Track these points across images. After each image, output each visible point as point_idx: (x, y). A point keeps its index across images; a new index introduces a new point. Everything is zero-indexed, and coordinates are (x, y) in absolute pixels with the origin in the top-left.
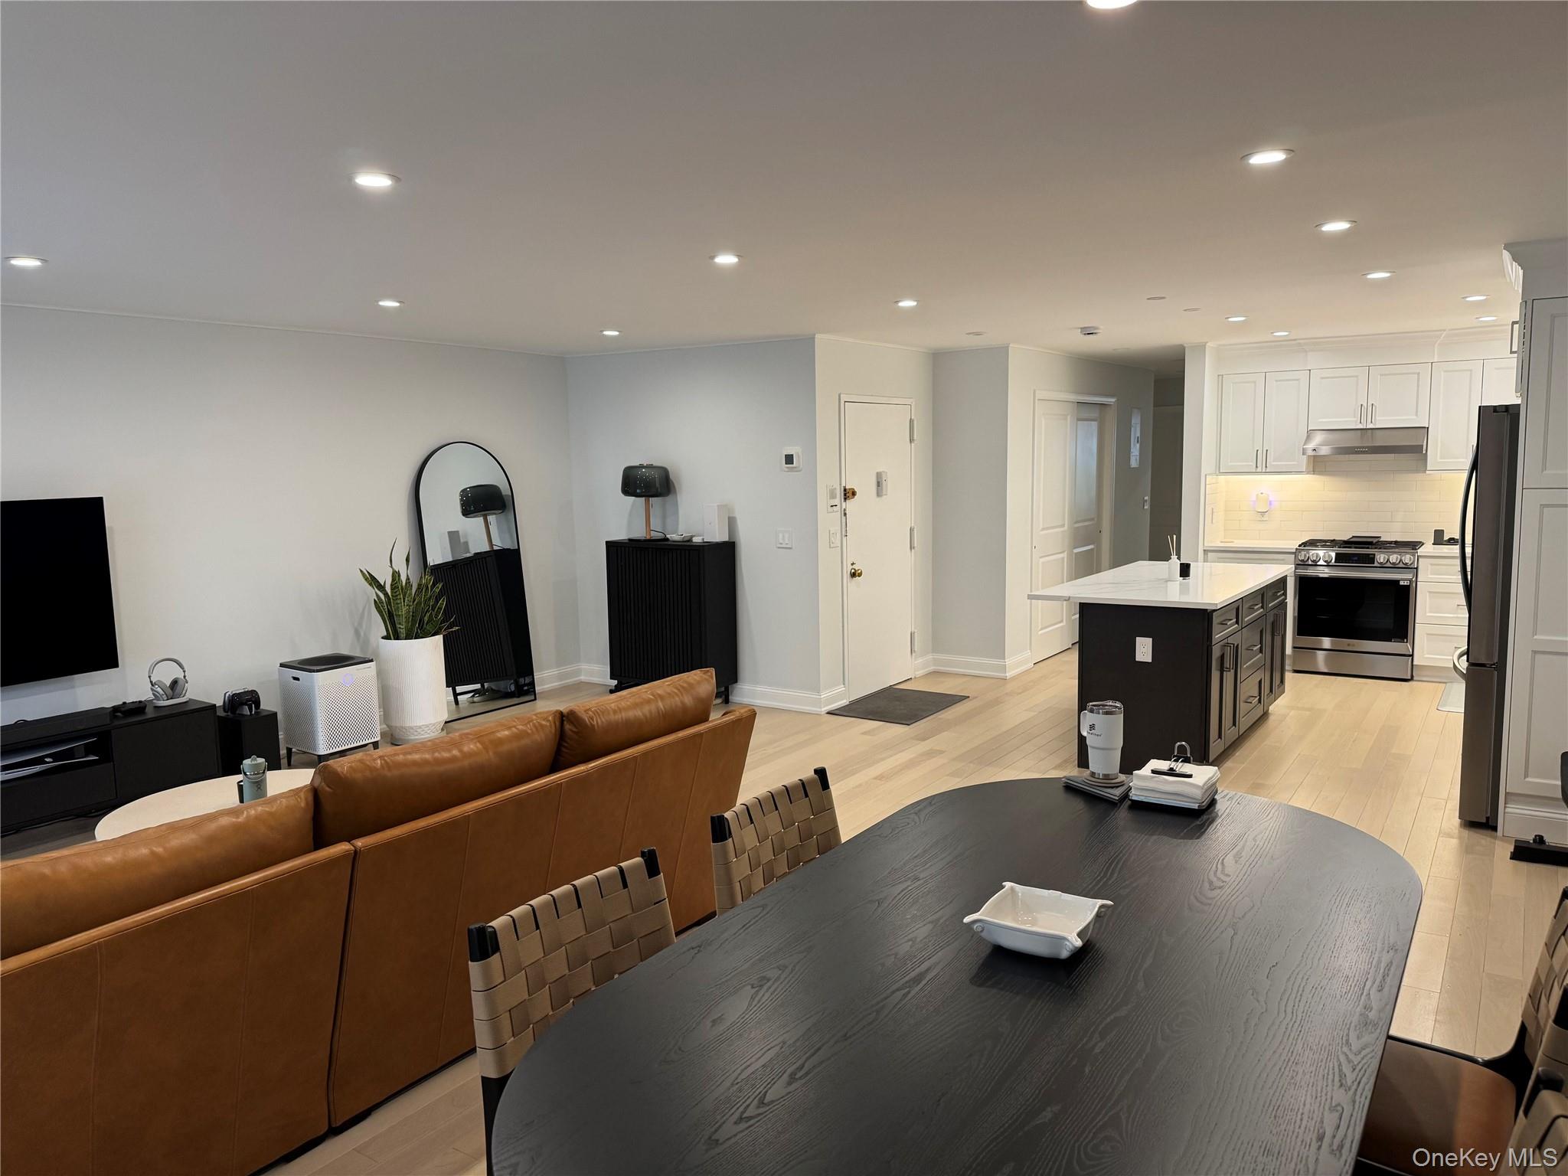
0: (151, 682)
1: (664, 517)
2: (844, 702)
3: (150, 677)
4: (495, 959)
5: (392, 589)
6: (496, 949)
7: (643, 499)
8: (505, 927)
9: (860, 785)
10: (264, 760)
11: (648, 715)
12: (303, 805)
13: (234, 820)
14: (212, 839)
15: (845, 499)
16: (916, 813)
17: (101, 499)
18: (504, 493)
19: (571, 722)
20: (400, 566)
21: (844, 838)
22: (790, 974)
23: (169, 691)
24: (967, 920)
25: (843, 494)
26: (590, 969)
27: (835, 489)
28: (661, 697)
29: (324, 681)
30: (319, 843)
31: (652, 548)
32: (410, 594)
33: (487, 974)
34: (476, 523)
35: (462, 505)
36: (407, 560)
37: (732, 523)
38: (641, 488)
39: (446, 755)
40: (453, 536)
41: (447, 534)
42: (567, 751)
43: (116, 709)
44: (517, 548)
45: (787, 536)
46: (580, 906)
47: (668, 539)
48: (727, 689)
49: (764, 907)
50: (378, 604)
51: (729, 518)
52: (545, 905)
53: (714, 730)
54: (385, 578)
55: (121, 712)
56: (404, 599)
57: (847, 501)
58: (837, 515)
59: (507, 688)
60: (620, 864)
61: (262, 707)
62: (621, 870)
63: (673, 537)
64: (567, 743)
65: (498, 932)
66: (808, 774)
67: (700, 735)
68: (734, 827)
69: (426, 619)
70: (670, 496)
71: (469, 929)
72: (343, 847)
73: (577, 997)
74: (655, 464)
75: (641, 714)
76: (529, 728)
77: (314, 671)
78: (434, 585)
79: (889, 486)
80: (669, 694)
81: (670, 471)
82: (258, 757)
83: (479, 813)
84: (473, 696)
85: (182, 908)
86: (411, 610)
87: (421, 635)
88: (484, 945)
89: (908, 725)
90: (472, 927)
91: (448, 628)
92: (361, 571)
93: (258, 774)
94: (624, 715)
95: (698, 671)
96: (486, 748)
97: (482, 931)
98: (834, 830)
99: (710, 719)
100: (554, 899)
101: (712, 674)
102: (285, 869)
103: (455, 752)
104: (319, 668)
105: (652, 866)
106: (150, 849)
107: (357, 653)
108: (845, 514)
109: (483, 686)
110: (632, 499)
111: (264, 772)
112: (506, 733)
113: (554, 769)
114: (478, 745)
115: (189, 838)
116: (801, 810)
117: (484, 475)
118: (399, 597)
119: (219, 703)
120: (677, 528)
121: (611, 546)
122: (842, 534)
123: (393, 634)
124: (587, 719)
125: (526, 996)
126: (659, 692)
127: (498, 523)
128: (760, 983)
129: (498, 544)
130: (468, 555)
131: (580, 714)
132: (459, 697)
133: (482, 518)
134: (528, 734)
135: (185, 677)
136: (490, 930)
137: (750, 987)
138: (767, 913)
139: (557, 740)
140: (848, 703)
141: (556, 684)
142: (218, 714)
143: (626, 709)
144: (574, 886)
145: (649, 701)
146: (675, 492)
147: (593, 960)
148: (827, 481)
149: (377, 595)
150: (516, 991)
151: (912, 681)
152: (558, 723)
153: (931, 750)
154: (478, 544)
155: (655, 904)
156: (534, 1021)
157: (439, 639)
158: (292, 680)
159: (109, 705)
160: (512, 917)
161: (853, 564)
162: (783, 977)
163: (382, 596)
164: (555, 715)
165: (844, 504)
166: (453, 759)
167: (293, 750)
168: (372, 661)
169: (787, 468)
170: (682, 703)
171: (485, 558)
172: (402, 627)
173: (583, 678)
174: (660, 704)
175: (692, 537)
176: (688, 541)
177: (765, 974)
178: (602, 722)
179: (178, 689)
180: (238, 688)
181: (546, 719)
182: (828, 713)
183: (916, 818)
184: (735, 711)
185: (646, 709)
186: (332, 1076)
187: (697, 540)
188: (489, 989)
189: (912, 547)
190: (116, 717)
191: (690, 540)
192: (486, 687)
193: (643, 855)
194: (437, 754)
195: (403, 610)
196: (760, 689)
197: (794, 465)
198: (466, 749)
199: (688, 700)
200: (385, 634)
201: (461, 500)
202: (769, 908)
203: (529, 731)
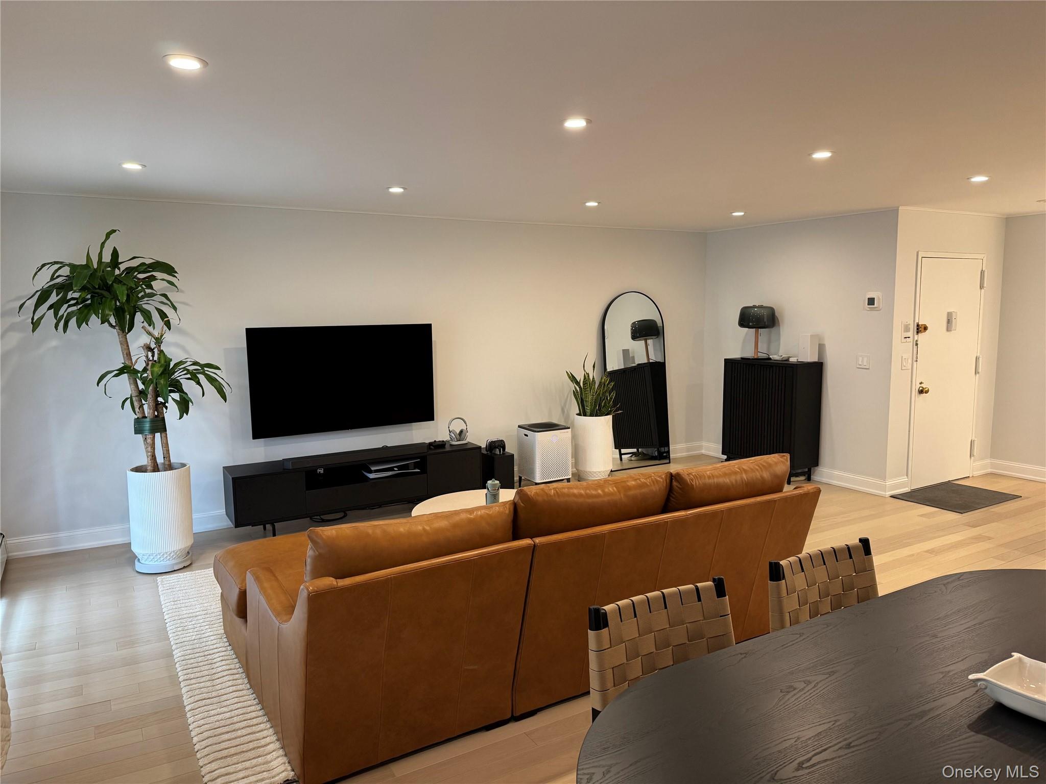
0: (449, 430)
1: (769, 342)
2: (906, 490)
3: (449, 427)
4: (605, 631)
5: (583, 384)
6: (606, 625)
7: (754, 329)
8: (613, 611)
9: (913, 555)
10: (498, 482)
11: (734, 481)
12: (507, 512)
13: (469, 516)
14: (455, 526)
15: (918, 333)
16: (944, 585)
17: (431, 324)
18: (659, 325)
19: (677, 481)
20: (589, 369)
21: (881, 593)
22: (813, 688)
23: (458, 437)
24: (971, 677)
25: (916, 329)
26: (671, 651)
27: (909, 324)
28: (745, 471)
29: (542, 438)
30: (516, 536)
31: (758, 365)
32: (594, 388)
33: (599, 641)
34: (640, 344)
35: (632, 333)
36: (594, 367)
37: (821, 348)
38: (752, 322)
39: (594, 492)
40: (626, 352)
41: (622, 352)
42: (674, 500)
43: (430, 444)
44: (663, 361)
45: (865, 359)
46: (666, 608)
47: (770, 359)
48: (810, 470)
49: (801, 635)
50: (575, 394)
51: (819, 344)
52: (641, 602)
53: (786, 499)
54: (580, 377)
55: (432, 446)
56: (590, 391)
57: (919, 334)
58: (910, 344)
59: (653, 453)
60: (697, 584)
61: (506, 450)
62: (697, 588)
63: (775, 357)
64: (674, 494)
65: (608, 614)
66: (854, 541)
67: (774, 501)
68: (787, 572)
69: (603, 404)
70: (774, 328)
71: (589, 608)
72: (527, 542)
73: (661, 669)
74: (764, 305)
75: (728, 481)
76: (648, 481)
77: (536, 432)
78: (609, 383)
79: (958, 323)
80: (752, 469)
81: (775, 309)
82: (496, 480)
83: (612, 532)
84: (631, 456)
85: (438, 564)
86: (594, 398)
87: (599, 415)
88: (599, 621)
89: (962, 513)
90: (592, 607)
91: (616, 411)
92: (567, 372)
93: (495, 490)
94: (716, 480)
95: (776, 455)
96: (619, 491)
97: (597, 611)
98: (873, 586)
99: (784, 491)
100: (648, 599)
101: (787, 458)
102: (494, 550)
103: (600, 491)
104: (539, 430)
105: (720, 589)
106: (423, 527)
107: (562, 423)
108: (917, 344)
109: (638, 450)
110: (746, 329)
111: (498, 489)
112: (633, 483)
113: (665, 510)
114: (615, 488)
115: (443, 524)
116: (845, 568)
117: (647, 313)
118: (587, 390)
119: (483, 446)
120: (779, 350)
121: (728, 362)
122: (913, 358)
123: (583, 413)
124: (688, 480)
125: (625, 661)
126: (744, 467)
127: (654, 345)
128: (788, 690)
129: (653, 358)
130: (634, 365)
131: (683, 476)
132: (623, 456)
133: (644, 341)
134: (647, 485)
135: (467, 429)
136: (602, 611)
137: (779, 691)
138: (803, 640)
139: (667, 492)
140: (910, 491)
141: (684, 454)
142: (482, 452)
143: (717, 477)
144: (663, 593)
145: (735, 473)
146: (779, 325)
147: (674, 646)
148: (902, 316)
149: (575, 388)
150: (618, 655)
151: (970, 478)
152: (668, 481)
153: (980, 535)
154: (641, 359)
155: (721, 616)
156: (630, 679)
157: (609, 418)
158: (524, 435)
159: (427, 442)
160: (618, 606)
161: (921, 383)
162: (806, 689)
163: (578, 389)
164: (667, 475)
165: (916, 337)
166: (598, 496)
167: (523, 478)
168: (569, 428)
169: (869, 308)
170: (761, 476)
171: (644, 367)
172: (588, 408)
173: (703, 452)
174: (744, 476)
175: (789, 357)
176: (786, 360)
177: (792, 684)
178: (699, 484)
179: (463, 435)
180: (494, 438)
181: (660, 477)
182: (891, 497)
183: (944, 588)
184: (803, 487)
185: (733, 478)
186: (515, 684)
187: (793, 360)
188: (599, 651)
189: (976, 372)
190: (430, 449)
191: (788, 360)
192: (640, 451)
193: (714, 580)
194: (588, 491)
195: (590, 398)
196: (836, 473)
197: (876, 305)
198: (606, 490)
199: (766, 475)
200: (578, 412)
201: (632, 329)
202: (804, 637)
203: (648, 484)
